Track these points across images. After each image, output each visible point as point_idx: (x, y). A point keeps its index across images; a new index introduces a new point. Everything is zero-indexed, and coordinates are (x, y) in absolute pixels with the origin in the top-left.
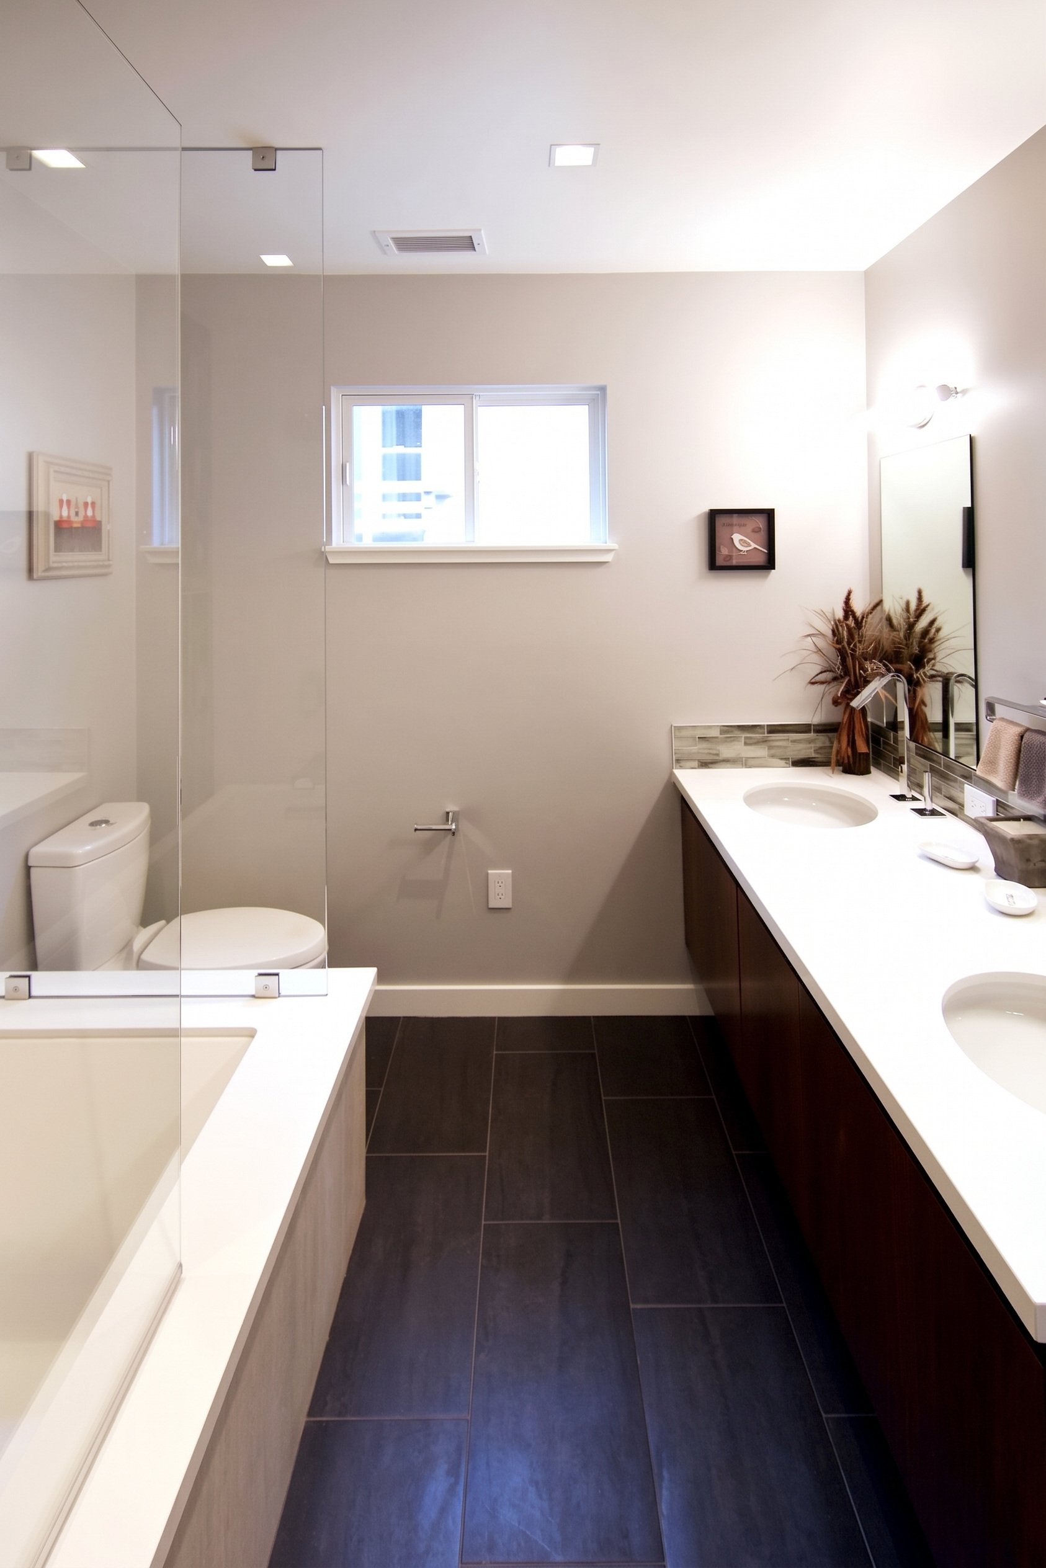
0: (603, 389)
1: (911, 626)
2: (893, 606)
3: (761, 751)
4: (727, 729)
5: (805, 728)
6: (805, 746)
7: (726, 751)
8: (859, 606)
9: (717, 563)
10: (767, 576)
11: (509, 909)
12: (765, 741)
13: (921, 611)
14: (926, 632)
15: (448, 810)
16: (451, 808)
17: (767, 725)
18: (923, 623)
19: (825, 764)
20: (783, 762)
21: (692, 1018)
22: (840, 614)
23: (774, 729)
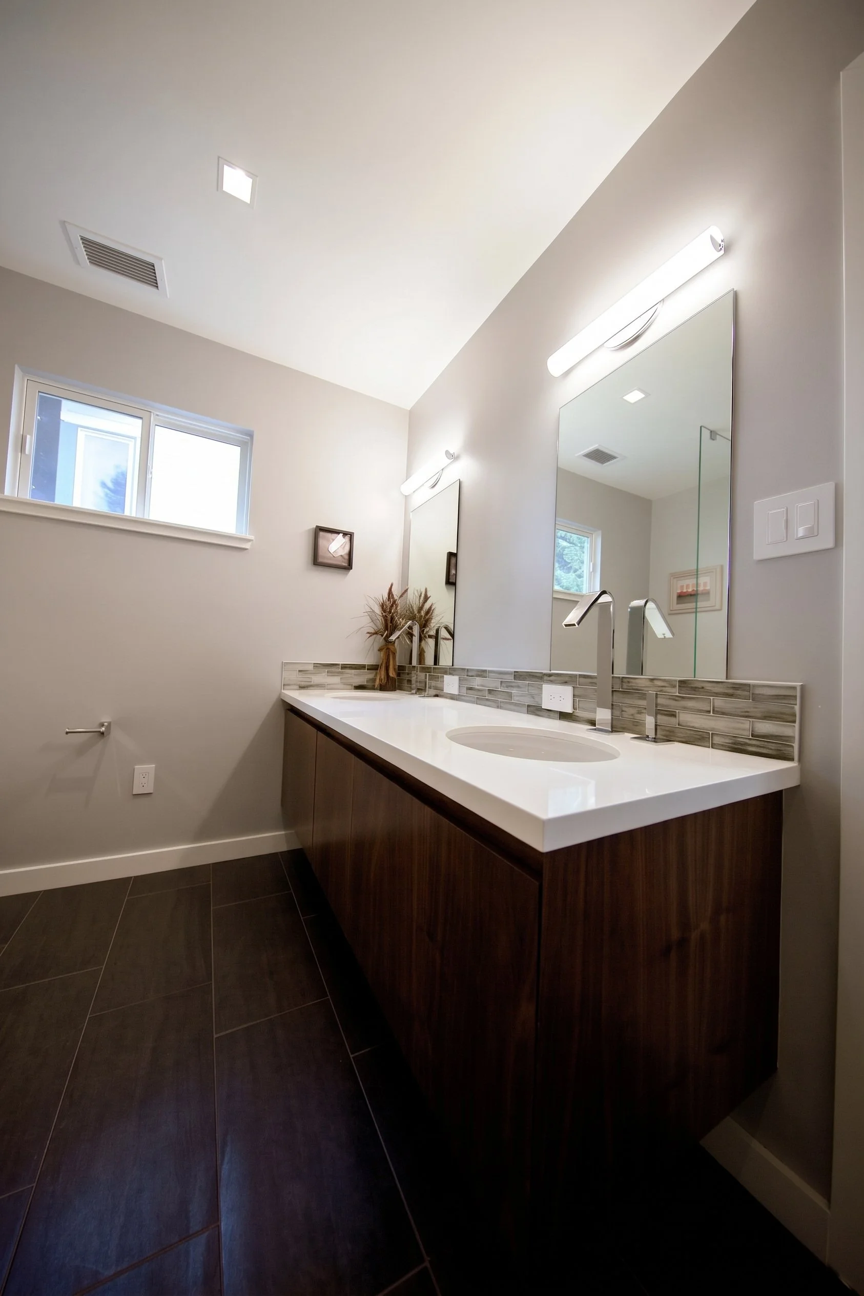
0: (251, 435)
1: (421, 609)
2: (413, 598)
3: (336, 680)
4: (316, 666)
5: (362, 667)
6: (363, 677)
7: (316, 679)
8: (396, 592)
9: (317, 561)
10: (347, 574)
11: (151, 793)
12: (339, 673)
13: (426, 598)
14: (428, 612)
15: (103, 720)
16: (106, 719)
17: (341, 664)
18: (427, 606)
19: (373, 688)
20: (350, 687)
21: (281, 853)
22: (386, 596)
23: (344, 667)
